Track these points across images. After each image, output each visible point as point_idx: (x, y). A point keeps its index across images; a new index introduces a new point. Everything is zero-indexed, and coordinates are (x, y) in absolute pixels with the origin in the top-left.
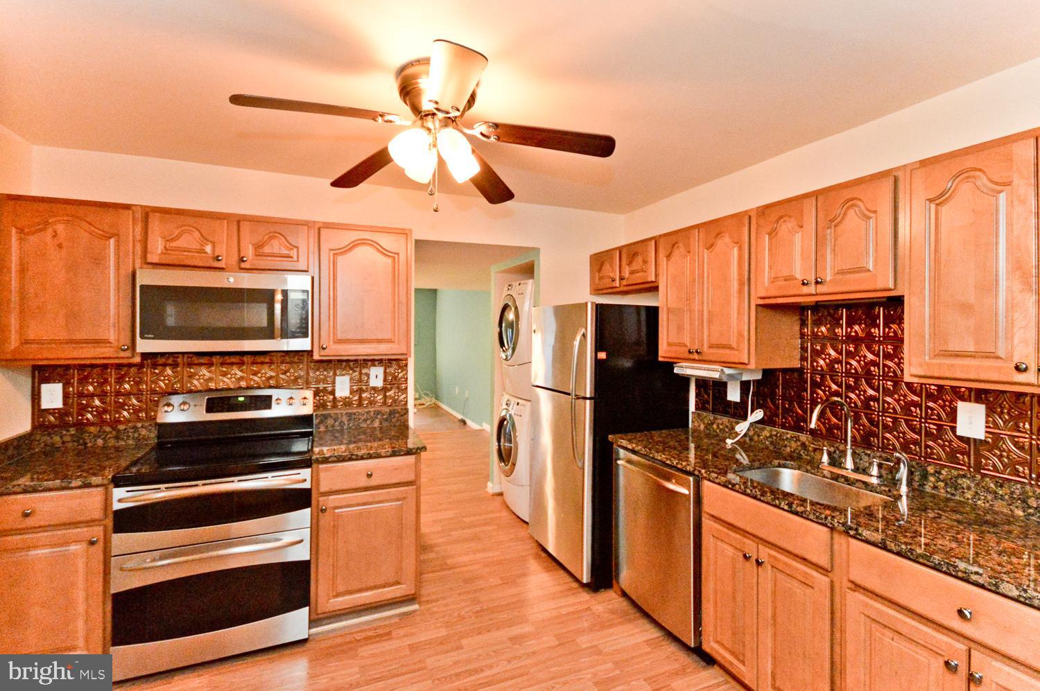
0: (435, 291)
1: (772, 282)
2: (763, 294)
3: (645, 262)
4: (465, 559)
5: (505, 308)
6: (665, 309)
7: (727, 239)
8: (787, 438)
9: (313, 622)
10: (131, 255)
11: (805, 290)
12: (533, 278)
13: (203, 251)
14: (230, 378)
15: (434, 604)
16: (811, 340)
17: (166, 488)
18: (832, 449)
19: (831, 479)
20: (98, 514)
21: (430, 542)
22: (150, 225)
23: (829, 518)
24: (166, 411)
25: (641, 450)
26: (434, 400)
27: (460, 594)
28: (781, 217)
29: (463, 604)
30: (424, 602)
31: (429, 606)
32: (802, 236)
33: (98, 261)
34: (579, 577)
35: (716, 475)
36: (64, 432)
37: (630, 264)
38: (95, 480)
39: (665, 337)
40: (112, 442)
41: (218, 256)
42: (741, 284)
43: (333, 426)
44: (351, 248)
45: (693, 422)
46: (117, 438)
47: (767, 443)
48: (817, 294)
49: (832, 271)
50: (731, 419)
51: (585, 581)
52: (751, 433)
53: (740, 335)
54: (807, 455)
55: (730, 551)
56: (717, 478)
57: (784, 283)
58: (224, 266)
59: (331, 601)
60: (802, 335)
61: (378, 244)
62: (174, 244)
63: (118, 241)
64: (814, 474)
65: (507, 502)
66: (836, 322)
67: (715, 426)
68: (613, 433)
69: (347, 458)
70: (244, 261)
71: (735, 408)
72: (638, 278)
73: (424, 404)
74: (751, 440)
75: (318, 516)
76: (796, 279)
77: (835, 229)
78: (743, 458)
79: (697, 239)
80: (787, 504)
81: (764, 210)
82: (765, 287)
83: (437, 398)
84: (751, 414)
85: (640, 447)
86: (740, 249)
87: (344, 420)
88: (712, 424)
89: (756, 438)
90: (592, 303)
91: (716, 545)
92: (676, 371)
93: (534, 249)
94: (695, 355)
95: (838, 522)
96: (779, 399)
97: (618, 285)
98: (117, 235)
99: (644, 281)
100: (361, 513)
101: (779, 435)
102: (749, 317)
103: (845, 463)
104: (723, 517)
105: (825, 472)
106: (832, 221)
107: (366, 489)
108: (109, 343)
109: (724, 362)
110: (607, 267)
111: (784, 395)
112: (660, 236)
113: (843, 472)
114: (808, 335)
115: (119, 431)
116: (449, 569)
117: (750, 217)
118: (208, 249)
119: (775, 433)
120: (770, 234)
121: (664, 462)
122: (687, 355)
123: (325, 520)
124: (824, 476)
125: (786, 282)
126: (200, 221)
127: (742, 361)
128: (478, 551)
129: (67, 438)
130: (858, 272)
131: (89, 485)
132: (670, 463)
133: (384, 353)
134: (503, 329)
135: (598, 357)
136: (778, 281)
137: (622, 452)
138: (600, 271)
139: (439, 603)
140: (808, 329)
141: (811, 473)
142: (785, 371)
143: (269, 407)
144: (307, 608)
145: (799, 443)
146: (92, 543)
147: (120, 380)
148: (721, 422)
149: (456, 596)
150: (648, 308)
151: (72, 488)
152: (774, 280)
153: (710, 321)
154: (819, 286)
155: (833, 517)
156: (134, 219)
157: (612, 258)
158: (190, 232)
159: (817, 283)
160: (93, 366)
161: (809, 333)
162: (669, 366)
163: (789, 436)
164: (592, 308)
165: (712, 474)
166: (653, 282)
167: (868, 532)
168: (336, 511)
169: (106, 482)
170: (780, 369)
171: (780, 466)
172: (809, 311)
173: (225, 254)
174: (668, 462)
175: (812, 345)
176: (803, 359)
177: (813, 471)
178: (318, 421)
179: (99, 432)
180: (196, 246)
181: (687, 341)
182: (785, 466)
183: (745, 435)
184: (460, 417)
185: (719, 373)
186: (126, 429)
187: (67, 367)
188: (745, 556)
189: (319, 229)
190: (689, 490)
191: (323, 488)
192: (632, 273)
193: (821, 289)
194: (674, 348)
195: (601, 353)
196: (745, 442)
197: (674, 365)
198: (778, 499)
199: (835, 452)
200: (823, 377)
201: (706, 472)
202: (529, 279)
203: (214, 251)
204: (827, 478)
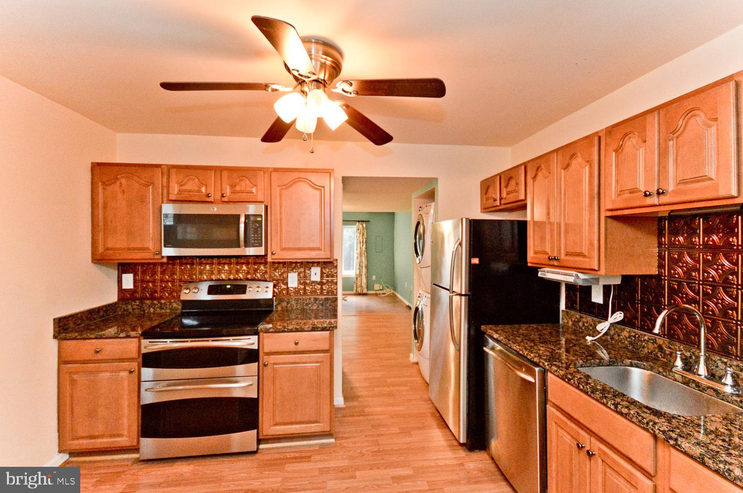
0: (393, 214)
1: (619, 195)
2: (610, 207)
3: (517, 184)
4: (379, 409)
5: (418, 224)
6: (532, 223)
7: (579, 159)
8: (644, 340)
9: (259, 441)
10: (160, 196)
11: (649, 201)
12: (434, 201)
13: (200, 191)
14: (225, 274)
15: (346, 441)
16: (669, 250)
17: (170, 342)
18: (688, 354)
19: (682, 383)
20: (135, 355)
21: (359, 394)
22: (171, 177)
23: (651, 423)
24: (185, 293)
25: (502, 340)
26: (392, 291)
27: (366, 436)
28: (626, 135)
29: (366, 444)
30: (340, 437)
31: (343, 441)
32: (646, 149)
33: (143, 200)
34: (457, 437)
35: (556, 369)
36: (134, 303)
37: (507, 186)
38: (133, 334)
39: (532, 247)
40: (158, 310)
41: (209, 194)
42: (591, 198)
43: (287, 307)
44: (292, 184)
45: (563, 319)
46: (161, 308)
47: (626, 342)
48: (660, 205)
49: (675, 181)
50: (595, 319)
51: (461, 442)
52: (612, 332)
53: (592, 244)
54: (664, 358)
55: (567, 438)
56: (556, 371)
57: (629, 195)
58: (213, 201)
59: (271, 428)
60: (660, 244)
61: (310, 181)
62: (184, 188)
63: (153, 188)
64: (666, 377)
65: (421, 370)
66: (694, 232)
67: (581, 324)
68: (486, 324)
69: (282, 330)
70: (224, 197)
71: (599, 309)
72: (512, 197)
73: (385, 294)
74: (612, 339)
75: (263, 368)
76: (640, 191)
77: (677, 139)
78: (603, 354)
79: (555, 162)
80: (613, 404)
81: (611, 130)
82: (612, 200)
83: (395, 289)
84: (611, 316)
85: (502, 338)
86: (591, 167)
87: (293, 303)
88: (579, 321)
89: (616, 337)
90: (466, 218)
91: (558, 431)
92: (540, 275)
93: (435, 178)
94: (554, 262)
95: (659, 430)
96: (638, 304)
97: (499, 205)
98: (152, 183)
99: (517, 199)
100: (291, 369)
101: (637, 336)
102: (599, 228)
103: (698, 370)
104: (562, 407)
105: (676, 375)
106: (673, 133)
107: (295, 353)
108: (149, 250)
109: (580, 269)
110: (490, 190)
111: (642, 299)
112: (528, 161)
113: (696, 378)
114: (665, 244)
115: (161, 304)
116: (364, 416)
117: (600, 137)
118: (203, 190)
119: (634, 334)
120: (616, 151)
121: (518, 352)
122: (547, 262)
123: (267, 372)
124: (675, 380)
125: (632, 195)
126: (198, 171)
127: (592, 267)
128: (389, 405)
129: (135, 307)
130: (698, 181)
131: (128, 337)
132: (522, 354)
133: (314, 257)
134: (417, 240)
135: (472, 263)
136: (624, 194)
137: (490, 341)
138: (486, 193)
139: (349, 440)
140: (665, 239)
141: (663, 375)
142: (644, 277)
143: (244, 292)
144: (256, 430)
145: (656, 345)
146: (131, 372)
147: (163, 273)
148: (586, 321)
149: (364, 437)
150: (519, 222)
151: (120, 338)
152: (620, 193)
153: (566, 232)
154: (662, 197)
155: (655, 423)
156: (162, 174)
157: (494, 182)
158: (192, 179)
159: (658, 193)
160: (149, 264)
161: (667, 243)
162: (535, 270)
163: (646, 338)
164: (466, 223)
165: (553, 367)
166: (522, 200)
167: (687, 445)
168: (275, 366)
169: (138, 335)
170: (638, 275)
171: (631, 365)
172: (667, 222)
173: (213, 193)
174: (521, 352)
175: (669, 254)
176: (661, 266)
177: (664, 374)
178: (277, 303)
179: (151, 304)
180: (196, 188)
181: (548, 250)
182: (637, 366)
183: (606, 334)
184: (407, 303)
185: (573, 278)
186: (165, 303)
187: (136, 264)
188: (578, 445)
189: (271, 173)
190: (535, 379)
191: (267, 350)
192: (508, 193)
193: (664, 199)
194: (539, 256)
195: (474, 259)
196: (606, 340)
197: (539, 270)
198: (606, 397)
199: (691, 357)
200: (680, 283)
201: (548, 365)
202: (432, 202)
203: (206, 190)
204: (678, 382)
